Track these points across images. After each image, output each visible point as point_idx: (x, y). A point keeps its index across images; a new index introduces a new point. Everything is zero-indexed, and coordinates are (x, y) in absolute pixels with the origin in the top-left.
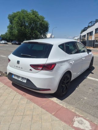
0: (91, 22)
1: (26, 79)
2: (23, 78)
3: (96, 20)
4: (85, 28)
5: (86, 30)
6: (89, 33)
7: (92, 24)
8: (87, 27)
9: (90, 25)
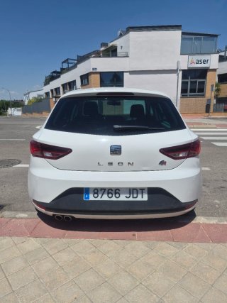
0: (66, 61)
1: (146, 191)
2: (132, 191)
3: (78, 56)
4: (54, 72)
5: (59, 77)
6: (66, 84)
7: (70, 65)
8: (59, 70)
9: (65, 66)
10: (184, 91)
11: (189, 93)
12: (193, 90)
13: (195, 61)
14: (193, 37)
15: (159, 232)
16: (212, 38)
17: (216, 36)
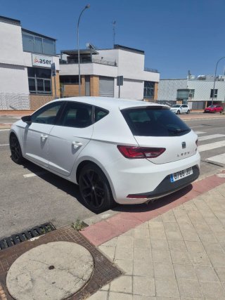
10: (32, 88)
11: (37, 91)
12: (40, 88)
13: (39, 61)
14: (34, 36)
15: (180, 199)
16: (51, 41)
17: (55, 40)
